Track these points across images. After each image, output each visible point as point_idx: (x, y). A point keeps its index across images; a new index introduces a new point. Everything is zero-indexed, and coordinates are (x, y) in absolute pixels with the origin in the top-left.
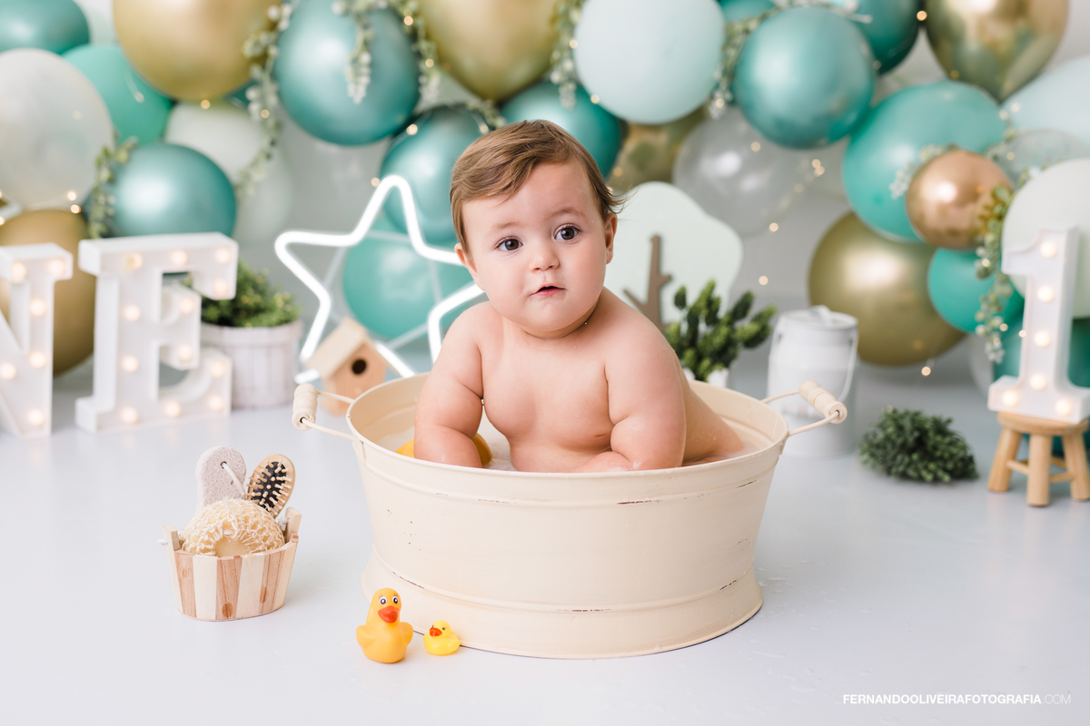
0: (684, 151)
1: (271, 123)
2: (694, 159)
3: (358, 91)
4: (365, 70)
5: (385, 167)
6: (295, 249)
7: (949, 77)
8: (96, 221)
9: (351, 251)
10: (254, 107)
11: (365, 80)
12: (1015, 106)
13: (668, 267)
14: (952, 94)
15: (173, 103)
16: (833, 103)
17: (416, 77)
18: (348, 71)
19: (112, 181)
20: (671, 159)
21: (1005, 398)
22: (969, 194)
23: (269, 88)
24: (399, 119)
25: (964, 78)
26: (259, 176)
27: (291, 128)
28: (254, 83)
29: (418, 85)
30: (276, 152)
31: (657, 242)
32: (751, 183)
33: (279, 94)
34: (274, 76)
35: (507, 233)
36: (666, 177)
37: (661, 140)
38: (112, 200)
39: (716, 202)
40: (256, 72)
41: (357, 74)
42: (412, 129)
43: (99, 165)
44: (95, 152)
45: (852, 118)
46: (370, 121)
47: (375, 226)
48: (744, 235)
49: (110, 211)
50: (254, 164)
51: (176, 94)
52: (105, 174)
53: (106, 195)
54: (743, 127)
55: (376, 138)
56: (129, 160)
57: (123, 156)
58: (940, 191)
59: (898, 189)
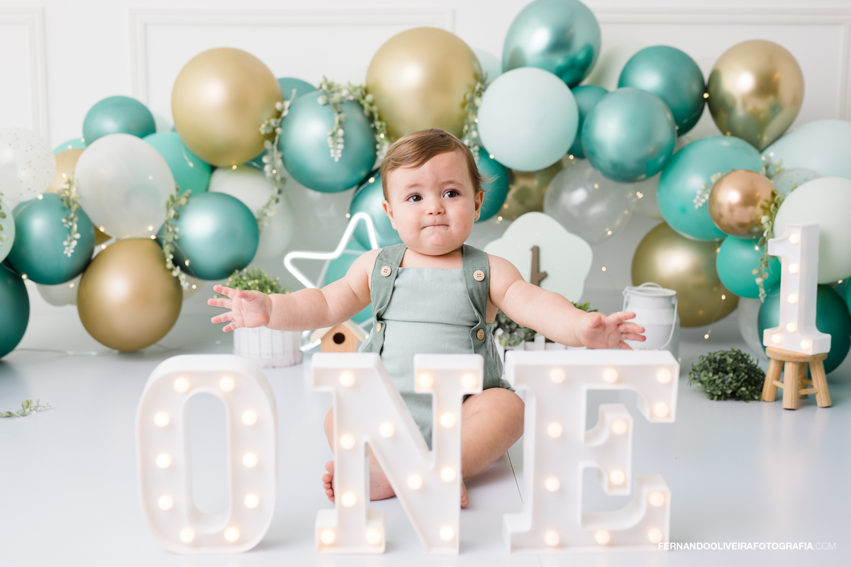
0: (549, 190)
1: (278, 178)
2: (557, 195)
3: (337, 154)
4: (341, 140)
5: (354, 206)
6: (296, 262)
7: (724, 133)
8: (167, 243)
9: (333, 262)
10: (267, 168)
11: (341, 146)
12: (772, 153)
13: (543, 269)
14: (728, 142)
15: (213, 169)
16: (650, 149)
17: (374, 146)
18: (330, 140)
19: (177, 217)
20: (542, 197)
21: (773, 339)
22: (749, 200)
23: (277, 155)
24: (363, 173)
25: (735, 134)
26: (271, 213)
27: (291, 181)
28: (265, 153)
29: (376, 150)
30: (280, 197)
31: (536, 251)
32: (596, 210)
33: (283, 158)
34: (280, 148)
35: (413, 190)
36: (539, 208)
37: (533, 184)
38: (177, 230)
39: (573, 223)
40: (268, 144)
41: (336, 143)
42: (372, 180)
43: (168, 207)
44: (165, 198)
45: (661, 160)
46: (343, 175)
47: (348, 246)
48: (591, 244)
49: (176, 237)
50: (267, 206)
51: (215, 163)
52: (172, 213)
53: (174, 226)
54: (590, 171)
55: (348, 187)
56: (187, 203)
57: (183, 201)
58: (730, 196)
59: (699, 202)
